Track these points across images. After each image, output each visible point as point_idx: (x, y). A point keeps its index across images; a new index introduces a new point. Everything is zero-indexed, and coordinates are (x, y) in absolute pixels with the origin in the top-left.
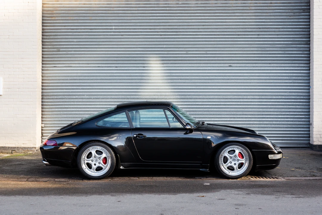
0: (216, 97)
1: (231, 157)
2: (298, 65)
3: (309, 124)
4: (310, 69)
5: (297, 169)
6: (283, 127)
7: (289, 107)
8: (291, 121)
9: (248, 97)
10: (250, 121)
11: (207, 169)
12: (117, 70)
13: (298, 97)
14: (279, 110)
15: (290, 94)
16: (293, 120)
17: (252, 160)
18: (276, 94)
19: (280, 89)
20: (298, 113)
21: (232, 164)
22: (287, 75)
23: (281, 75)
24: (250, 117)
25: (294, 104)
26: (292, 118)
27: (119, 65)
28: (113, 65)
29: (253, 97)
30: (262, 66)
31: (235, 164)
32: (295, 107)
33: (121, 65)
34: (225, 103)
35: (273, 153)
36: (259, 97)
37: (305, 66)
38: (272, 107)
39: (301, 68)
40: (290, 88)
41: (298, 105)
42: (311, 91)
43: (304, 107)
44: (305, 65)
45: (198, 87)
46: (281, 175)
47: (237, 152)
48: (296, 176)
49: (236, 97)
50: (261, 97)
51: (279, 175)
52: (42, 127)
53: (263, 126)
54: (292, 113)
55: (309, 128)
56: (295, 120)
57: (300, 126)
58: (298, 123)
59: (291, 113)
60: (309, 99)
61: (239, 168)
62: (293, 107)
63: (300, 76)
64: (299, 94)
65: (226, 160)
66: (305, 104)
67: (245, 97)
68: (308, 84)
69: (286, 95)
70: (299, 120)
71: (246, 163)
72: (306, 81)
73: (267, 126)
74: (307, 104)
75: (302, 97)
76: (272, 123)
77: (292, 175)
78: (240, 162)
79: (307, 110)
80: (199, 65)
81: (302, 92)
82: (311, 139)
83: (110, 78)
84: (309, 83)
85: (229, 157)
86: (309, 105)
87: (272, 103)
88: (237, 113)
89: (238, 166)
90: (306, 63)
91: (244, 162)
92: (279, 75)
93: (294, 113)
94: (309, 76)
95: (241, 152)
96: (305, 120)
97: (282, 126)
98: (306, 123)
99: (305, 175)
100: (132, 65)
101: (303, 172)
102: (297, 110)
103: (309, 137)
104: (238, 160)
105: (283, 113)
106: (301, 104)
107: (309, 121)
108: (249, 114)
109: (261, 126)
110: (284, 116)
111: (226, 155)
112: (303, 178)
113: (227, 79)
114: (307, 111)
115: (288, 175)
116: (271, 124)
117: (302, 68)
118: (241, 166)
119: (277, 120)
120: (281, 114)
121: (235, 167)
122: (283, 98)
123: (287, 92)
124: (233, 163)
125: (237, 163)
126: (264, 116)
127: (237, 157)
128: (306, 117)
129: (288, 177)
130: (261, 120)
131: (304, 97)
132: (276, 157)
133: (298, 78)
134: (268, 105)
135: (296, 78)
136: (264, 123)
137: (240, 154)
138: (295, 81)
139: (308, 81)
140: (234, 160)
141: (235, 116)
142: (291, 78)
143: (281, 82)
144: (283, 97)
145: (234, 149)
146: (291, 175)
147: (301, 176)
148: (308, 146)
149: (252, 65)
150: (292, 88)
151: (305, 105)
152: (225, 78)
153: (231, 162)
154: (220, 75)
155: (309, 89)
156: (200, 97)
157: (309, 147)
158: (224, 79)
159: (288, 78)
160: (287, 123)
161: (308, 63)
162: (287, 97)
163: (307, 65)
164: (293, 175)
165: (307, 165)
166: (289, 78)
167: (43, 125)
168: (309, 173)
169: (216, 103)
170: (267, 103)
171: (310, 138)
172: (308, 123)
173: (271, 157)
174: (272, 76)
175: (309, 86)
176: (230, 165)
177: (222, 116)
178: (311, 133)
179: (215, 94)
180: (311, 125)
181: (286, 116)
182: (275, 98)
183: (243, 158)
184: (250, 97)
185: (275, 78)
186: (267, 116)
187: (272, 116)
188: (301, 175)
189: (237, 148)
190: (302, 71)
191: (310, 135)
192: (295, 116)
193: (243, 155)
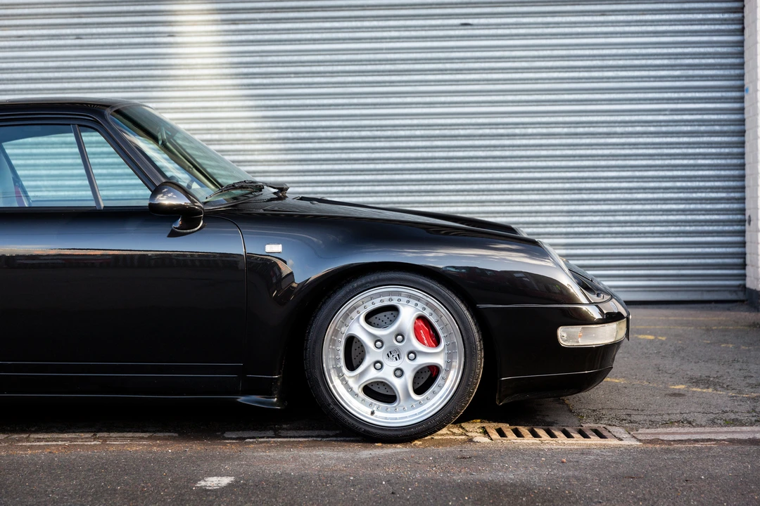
0: (418, 133)
1: (378, 340)
2: (700, 16)
3: (742, 221)
4: (743, 28)
5: (697, 386)
6: (652, 233)
7: (673, 162)
8: (678, 210)
9: (530, 131)
10: (537, 212)
11: (270, 395)
12: (81, 46)
13: (703, 128)
14: (637, 174)
15: (676, 117)
16: (687, 206)
17: (480, 355)
18: (627, 118)
19: (640, 99)
20: (702, 184)
21: (387, 374)
22: (665, 51)
23: (644, 51)
24: (535, 201)
25: (690, 151)
26: (681, 199)
27: (88, 31)
28: (68, 31)
29: (544, 131)
30: (575, 23)
31: (399, 372)
32: (692, 162)
33: (94, 31)
34: (451, 154)
35: (581, 319)
36: (566, 130)
37: (725, 20)
38: (613, 163)
39: (712, 27)
40: (676, 95)
41: (705, 156)
42: (746, 104)
43: (723, 162)
44: (726, 16)
45: (355, 101)
46: (622, 414)
47: (407, 316)
48: (690, 423)
49: (487, 131)
50: (573, 130)
51: (616, 418)
53: (581, 230)
54: (684, 184)
55: (743, 233)
56: (692, 206)
57: (711, 228)
58: (702, 217)
59: (679, 184)
60: (742, 133)
61: (419, 391)
62: (685, 162)
63: (710, 54)
64: (706, 117)
65: (354, 354)
66: (727, 150)
67: (517, 131)
68: (738, 83)
69: (660, 121)
70: (709, 206)
71: (449, 364)
72: (733, 72)
73: (596, 229)
74: (735, 150)
75: (717, 128)
76: (611, 218)
77: (674, 417)
78: (422, 361)
79: (736, 173)
80: (359, 24)
81: (717, 110)
82: (749, 271)
83: (57, 75)
84: (741, 77)
85: (368, 342)
86: (742, 155)
87: (613, 152)
88: (492, 187)
89: (414, 383)
90: (730, 8)
91: (440, 361)
92: (637, 51)
93: (689, 184)
94: (741, 55)
95: (427, 313)
96: (727, 206)
97: (648, 229)
98: (731, 217)
99: (733, 416)
100: (130, 30)
101: (720, 398)
102: (701, 173)
103: (744, 266)
104: (412, 355)
105: (652, 185)
106: (713, 151)
107: (743, 211)
108: (533, 190)
109: (576, 230)
110: (656, 196)
111: (359, 328)
112: (725, 433)
113: (457, 70)
114: (734, 176)
115: (653, 418)
116: (609, 223)
117: (717, 27)
118: (426, 379)
119: (629, 207)
120: (645, 188)
121: (398, 383)
122: (651, 133)
123: (665, 110)
124: (390, 366)
125: (409, 368)
126: (585, 196)
127: (409, 340)
128: (732, 195)
129: (653, 424)
130: (573, 208)
131: (725, 128)
132: (595, 338)
133: (704, 61)
134: (598, 156)
135: (697, 61)
136: (585, 219)
137: (421, 323)
138: (691, 72)
139: (738, 72)
140: (394, 354)
141: (484, 198)
142: (679, 62)
143: (642, 77)
144: (652, 129)
145: (394, 303)
146: (667, 418)
147: (713, 422)
148: (741, 296)
149: (540, 20)
150: (682, 95)
151: (728, 154)
152: (448, 66)
153: (378, 365)
154: (429, 55)
155: (742, 100)
156: (364, 134)
157: (742, 301)
158: (446, 70)
159: (666, 62)
160: (665, 218)
161: (736, 8)
162: (664, 129)
163: (732, 16)
164: (679, 417)
165: (737, 366)
166: (672, 62)
168: (747, 406)
169: (419, 155)
170: (594, 152)
171: (744, 269)
172: (739, 217)
173: (569, 336)
174: (609, 55)
175: (742, 88)
176: (373, 375)
177: (441, 198)
178: (748, 250)
179: (415, 122)
180: (749, 224)
181: (661, 196)
182: (622, 134)
183: (437, 342)
184: (535, 131)
185: (621, 63)
186: (596, 196)
187: (613, 196)
188: (712, 416)
189: (410, 296)
190: (715, 39)
191: (745, 258)
192: (694, 195)
193: (438, 328)
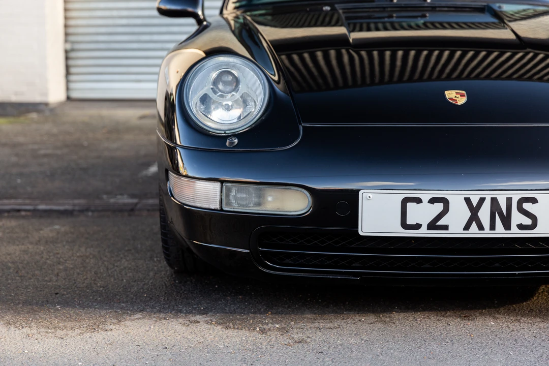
52: (66, 52)
167: (69, 46)
